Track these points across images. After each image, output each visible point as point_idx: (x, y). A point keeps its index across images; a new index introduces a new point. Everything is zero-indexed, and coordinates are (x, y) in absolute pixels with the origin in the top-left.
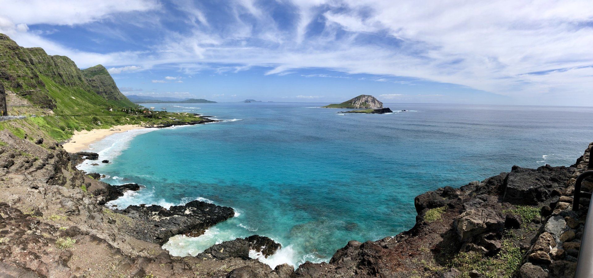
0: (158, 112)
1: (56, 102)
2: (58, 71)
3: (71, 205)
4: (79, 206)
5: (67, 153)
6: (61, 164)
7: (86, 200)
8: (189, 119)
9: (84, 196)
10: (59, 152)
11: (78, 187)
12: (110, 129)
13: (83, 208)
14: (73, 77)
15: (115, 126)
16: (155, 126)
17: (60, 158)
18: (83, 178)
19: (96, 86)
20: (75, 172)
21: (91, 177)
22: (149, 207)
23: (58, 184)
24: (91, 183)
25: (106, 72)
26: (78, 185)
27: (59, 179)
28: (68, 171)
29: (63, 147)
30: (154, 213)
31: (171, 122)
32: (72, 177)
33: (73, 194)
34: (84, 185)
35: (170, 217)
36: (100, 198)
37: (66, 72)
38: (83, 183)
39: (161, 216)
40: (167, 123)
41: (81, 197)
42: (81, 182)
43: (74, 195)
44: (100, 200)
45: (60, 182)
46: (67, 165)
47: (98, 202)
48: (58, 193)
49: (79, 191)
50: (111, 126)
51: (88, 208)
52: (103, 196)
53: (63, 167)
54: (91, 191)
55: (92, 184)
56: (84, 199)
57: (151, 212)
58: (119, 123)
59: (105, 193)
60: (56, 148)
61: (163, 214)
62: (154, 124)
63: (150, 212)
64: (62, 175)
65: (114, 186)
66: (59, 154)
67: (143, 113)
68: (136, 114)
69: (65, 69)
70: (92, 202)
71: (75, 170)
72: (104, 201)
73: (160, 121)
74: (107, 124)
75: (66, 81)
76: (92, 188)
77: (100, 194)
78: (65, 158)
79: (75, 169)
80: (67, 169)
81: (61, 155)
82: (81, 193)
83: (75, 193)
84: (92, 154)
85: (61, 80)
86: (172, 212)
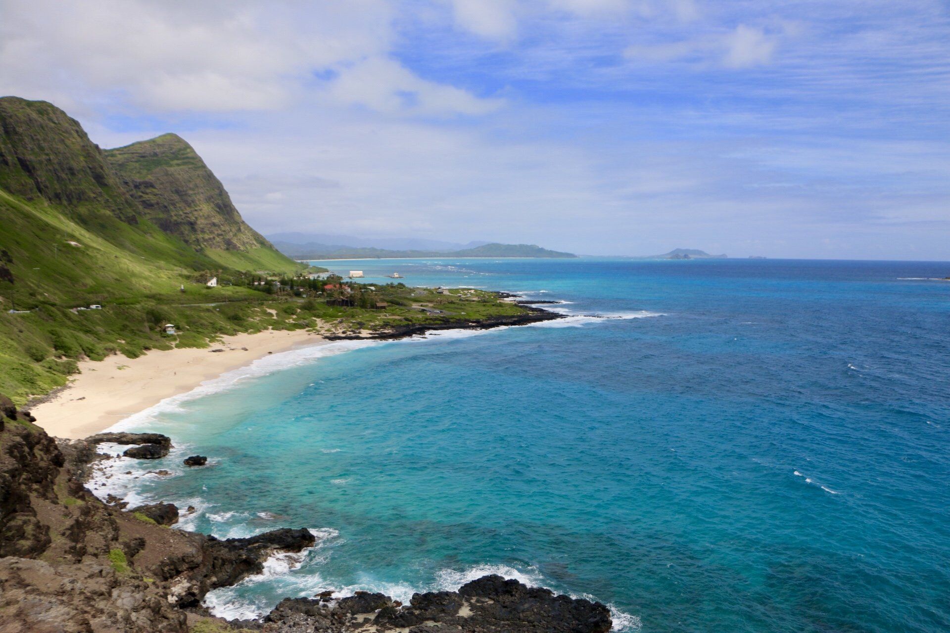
0: (373, 288)
1: (10, 261)
2: (16, 153)
3: (59, 620)
4: (94, 616)
5: (51, 440)
6: (29, 479)
7: (124, 595)
8: (481, 309)
9: (115, 584)
10: (18, 439)
11: (96, 555)
12: (210, 349)
13: (109, 623)
14: (73, 174)
15: (226, 338)
16: (365, 333)
17: (22, 458)
18: (113, 522)
19: (158, 204)
20: (80, 502)
21: (145, 518)
22: (346, 600)
23: (17, 553)
24: (146, 538)
25: (193, 158)
26: (97, 549)
27: (23, 536)
28: (55, 502)
29: (33, 420)
30: (360, 618)
31: (418, 319)
32: (69, 522)
33: (72, 582)
34: (118, 549)
35: (411, 627)
36: (180, 587)
37: (47, 155)
38: (115, 539)
39: (383, 625)
40: (406, 323)
41: (104, 588)
42: (105, 537)
43: (78, 585)
44: (180, 591)
45: (26, 544)
46: (52, 482)
47: (172, 599)
48: (12, 582)
49: (96, 569)
50: (213, 340)
51: (127, 619)
52: (190, 579)
53: (36, 490)
54: (146, 567)
55: (149, 542)
56: (115, 593)
57: (353, 614)
58: (241, 326)
59: (197, 566)
60: (6, 425)
61: (390, 618)
62: (361, 325)
63: (349, 615)
64: (33, 519)
65: (228, 540)
66: (19, 443)
67: (323, 290)
68: (298, 294)
69: (44, 145)
70: (144, 601)
71: (82, 498)
72: (193, 594)
73: (382, 317)
74: (199, 333)
75: (46, 187)
76: (151, 557)
77: (178, 573)
78: (42, 459)
79: (81, 493)
80: (50, 495)
81: (26, 449)
82: (104, 573)
83: (81, 575)
84: (145, 436)
85: (30, 181)
86: (417, 612)
